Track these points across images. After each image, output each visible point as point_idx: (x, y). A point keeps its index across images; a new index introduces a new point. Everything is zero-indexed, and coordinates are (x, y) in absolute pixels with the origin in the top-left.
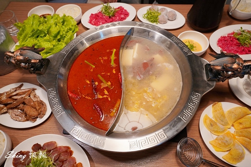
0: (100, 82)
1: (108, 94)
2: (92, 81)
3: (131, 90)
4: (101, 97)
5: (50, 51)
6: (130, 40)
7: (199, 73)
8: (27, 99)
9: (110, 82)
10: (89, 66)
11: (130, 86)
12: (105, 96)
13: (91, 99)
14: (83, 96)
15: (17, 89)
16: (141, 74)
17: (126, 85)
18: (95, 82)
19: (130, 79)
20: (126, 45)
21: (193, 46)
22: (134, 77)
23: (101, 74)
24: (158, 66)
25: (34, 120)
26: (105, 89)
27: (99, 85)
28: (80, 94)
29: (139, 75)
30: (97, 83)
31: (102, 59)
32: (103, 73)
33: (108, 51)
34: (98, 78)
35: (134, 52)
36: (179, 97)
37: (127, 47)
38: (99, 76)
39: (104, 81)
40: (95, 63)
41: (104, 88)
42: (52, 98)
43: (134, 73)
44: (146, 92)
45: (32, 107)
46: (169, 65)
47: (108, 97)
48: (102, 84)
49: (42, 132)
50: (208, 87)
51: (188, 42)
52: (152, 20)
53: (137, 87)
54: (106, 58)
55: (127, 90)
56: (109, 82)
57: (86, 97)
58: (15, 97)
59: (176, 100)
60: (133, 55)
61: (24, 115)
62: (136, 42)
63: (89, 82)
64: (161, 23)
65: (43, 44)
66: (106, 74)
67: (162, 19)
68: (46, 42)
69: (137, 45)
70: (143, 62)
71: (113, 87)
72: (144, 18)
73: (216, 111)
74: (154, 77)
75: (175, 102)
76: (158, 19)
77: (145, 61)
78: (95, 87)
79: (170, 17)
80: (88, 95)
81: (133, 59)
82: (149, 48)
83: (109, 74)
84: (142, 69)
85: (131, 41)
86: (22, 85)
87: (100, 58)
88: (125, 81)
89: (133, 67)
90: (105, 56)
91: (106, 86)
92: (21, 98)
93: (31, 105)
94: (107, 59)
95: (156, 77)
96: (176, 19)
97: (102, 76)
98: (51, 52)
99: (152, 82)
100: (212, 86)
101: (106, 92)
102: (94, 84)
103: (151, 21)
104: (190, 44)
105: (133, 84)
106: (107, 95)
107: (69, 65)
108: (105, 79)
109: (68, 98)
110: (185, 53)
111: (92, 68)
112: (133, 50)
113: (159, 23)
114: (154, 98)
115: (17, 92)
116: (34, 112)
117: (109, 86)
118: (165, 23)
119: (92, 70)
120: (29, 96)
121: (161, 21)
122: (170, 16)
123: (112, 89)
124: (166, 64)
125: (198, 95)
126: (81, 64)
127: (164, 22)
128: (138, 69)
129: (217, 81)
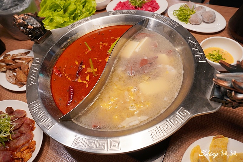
0: (88, 66)
1: (89, 80)
2: (81, 64)
3: (115, 83)
4: (80, 81)
5: (59, 26)
6: (140, 32)
7: (202, 87)
8: (24, 65)
9: (98, 69)
10: (86, 49)
11: (115, 80)
12: (85, 82)
13: (70, 80)
14: (65, 75)
15: (23, 54)
16: (134, 70)
17: (112, 77)
18: (83, 65)
19: (119, 72)
20: (134, 36)
21: (221, 57)
22: (124, 71)
23: (93, 58)
24: (158, 66)
25: (20, 85)
26: (88, 75)
27: (85, 69)
28: (63, 72)
29: (131, 70)
30: (84, 67)
31: (102, 45)
32: (95, 59)
33: (112, 38)
34: (89, 62)
35: (138, 45)
36: (165, 110)
37: (133, 39)
38: (90, 60)
39: (92, 66)
40: (93, 47)
41: (89, 73)
42: (34, 67)
43: (127, 66)
44: (129, 91)
45: (24, 73)
46: (173, 69)
47: (87, 83)
48: (88, 69)
49: (23, 99)
50: (206, 108)
51: (217, 51)
52: (181, 17)
53: (122, 82)
54: (106, 44)
55: (111, 82)
56: (96, 69)
57: (67, 77)
58: (17, 61)
59: (160, 111)
60: (136, 48)
61: (15, 78)
62: (147, 36)
63: (77, 63)
64: (191, 22)
65: (56, 18)
66: (98, 60)
67: (194, 18)
68: (59, 17)
69: (146, 38)
70: (143, 58)
71: (98, 75)
72: (175, 15)
73: (215, 146)
74: (147, 78)
75: (157, 114)
76: (189, 18)
77: (146, 58)
78: (80, 70)
79: (206, 18)
80: (69, 76)
81: (134, 52)
82: (157, 45)
83: (100, 61)
84: (138, 66)
85: (142, 34)
86: (28, 53)
87: (101, 43)
88: (113, 72)
89: (129, 61)
90: (106, 42)
91: (92, 72)
92: (21, 62)
93: (24, 71)
94: (107, 46)
95: (149, 78)
96: (215, 22)
97: (93, 61)
98: (60, 28)
99: (141, 82)
100: (212, 108)
101: (88, 78)
102: (81, 66)
103: (181, 19)
104: (219, 54)
105: (120, 78)
106: (87, 81)
107: (68, 43)
108: (94, 65)
109: (51, 72)
110: (196, 59)
111: (87, 51)
112: (138, 43)
113: (188, 23)
114: (134, 100)
115: (21, 57)
116: (23, 77)
117: (94, 73)
118: (197, 24)
119: (86, 53)
120: (28, 64)
121: (192, 21)
122: (206, 16)
123: (95, 76)
124: (168, 67)
125: (187, 114)
126: (80, 44)
127: (196, 22)
128: (133, 64)
129: (224, 104)
